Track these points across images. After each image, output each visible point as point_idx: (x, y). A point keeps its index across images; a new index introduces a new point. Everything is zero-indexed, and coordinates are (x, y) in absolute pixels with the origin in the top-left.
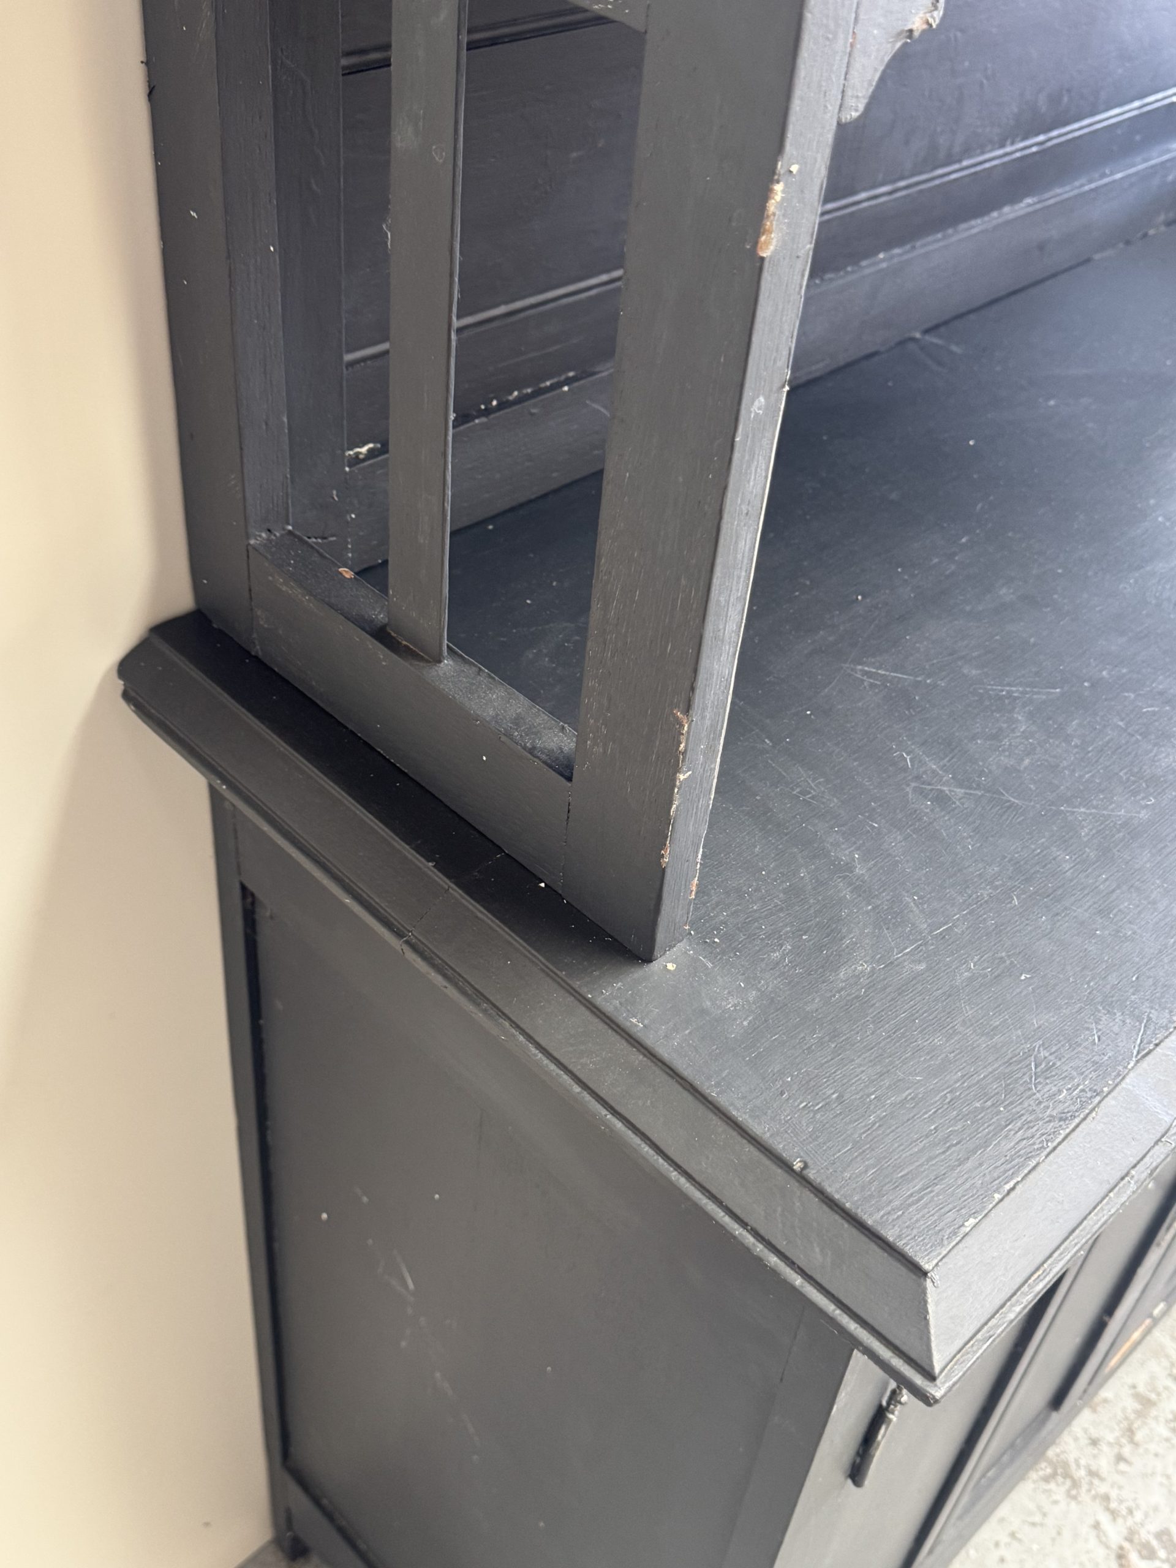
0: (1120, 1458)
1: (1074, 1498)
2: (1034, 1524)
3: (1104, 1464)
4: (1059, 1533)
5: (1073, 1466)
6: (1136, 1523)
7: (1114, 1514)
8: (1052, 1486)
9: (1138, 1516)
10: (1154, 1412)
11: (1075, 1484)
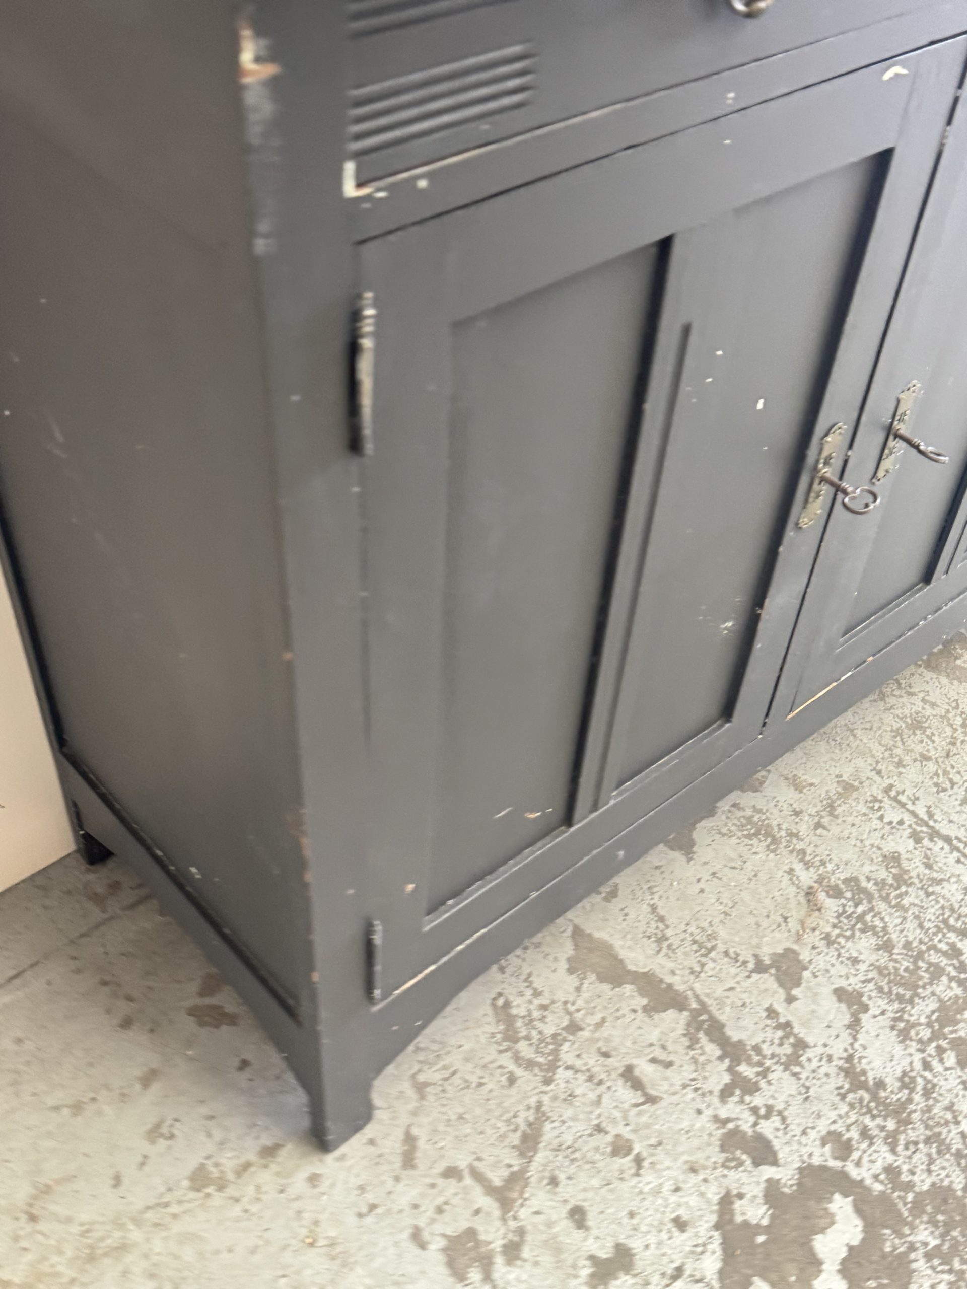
0: (818, 825)
1: (774, 851)
2: (734, 868)
3: (803, 829)
4: (756, 875)
5: (776, 829)
6: (827, 872)
7: (808, 865)
8: (755, 841)
9: (830, 867)
10: (855, 795)
11: (775, 841)
